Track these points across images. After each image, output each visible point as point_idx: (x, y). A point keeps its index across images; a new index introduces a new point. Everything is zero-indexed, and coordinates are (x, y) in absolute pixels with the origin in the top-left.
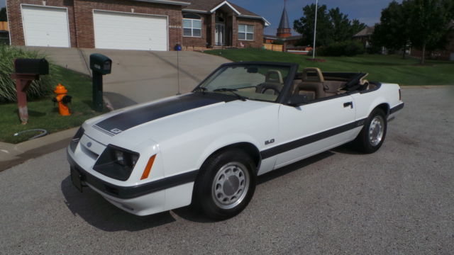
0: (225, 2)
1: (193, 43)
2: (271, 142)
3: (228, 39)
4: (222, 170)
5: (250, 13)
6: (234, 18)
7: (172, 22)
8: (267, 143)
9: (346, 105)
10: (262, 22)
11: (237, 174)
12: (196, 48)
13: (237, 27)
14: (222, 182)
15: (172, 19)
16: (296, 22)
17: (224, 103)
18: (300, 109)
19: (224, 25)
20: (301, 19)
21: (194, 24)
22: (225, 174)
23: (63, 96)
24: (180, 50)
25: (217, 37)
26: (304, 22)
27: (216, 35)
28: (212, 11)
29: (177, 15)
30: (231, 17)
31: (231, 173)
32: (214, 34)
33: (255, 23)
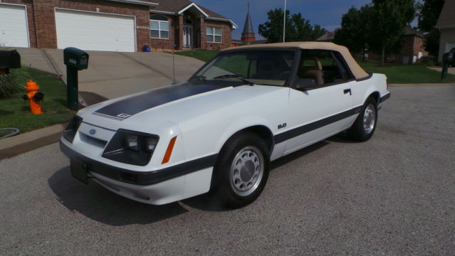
0: (193, 4)
1: (161, 45)
2: (283, 126)
3: (196, 42)
4: (238, 156)
5: (217, 15)
6: (202, 20)
7: (139, 22)
8: (280, 127)
9: (346, 91)
10: (230, 25)
11: (252, 159)
12: (165, 50)
13: (205, 29)
14: (239, 167)
15: (140, 20)
16: (261, 26)
17: (232, 87)
18: (307, 94)
19: (192, 27)
20: (266, 24)
21: (162, 26)
22: (242, 159)
23: (34, 92)
24: (149, 51)
25: (185, 39)
26: (269, 26)
27: (185, 37)
28: (180, 13)
29: (145, 15)
30: (199, 19)
31: (247, 158)
32: (182, 37)
33: (223, 26)
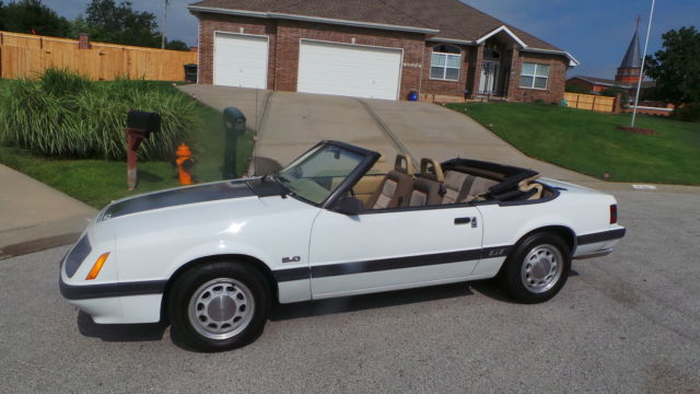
0: (503, 27)
1: (445, 88)
2: (294, 260)
3: (502, 88)
4: (207, 287)
5: (545, 45)
6: (515, 53)
7: (408, 58)
8: (286, 260)
9: (459, 221)
10: (565, 59)
11: (233, 296)
13: (521, 66)
14: (206, 302)
15: (410, 54)
16: (648, 58)
18: (358, 220)
19: (498, 63)
20: (657, 55)
21: (450, 62)
23: (184, 159)
24: (415, 100)
25: (485, 82)
26: (661, 59)
27: (483, 77)
28: (479, 42)
29: (418, 47)
30: (511, 52)
31: (222, 294)
32: (479, 77)
33: (552, 61)
